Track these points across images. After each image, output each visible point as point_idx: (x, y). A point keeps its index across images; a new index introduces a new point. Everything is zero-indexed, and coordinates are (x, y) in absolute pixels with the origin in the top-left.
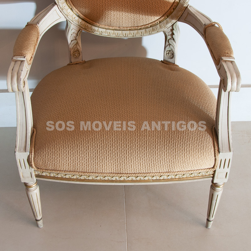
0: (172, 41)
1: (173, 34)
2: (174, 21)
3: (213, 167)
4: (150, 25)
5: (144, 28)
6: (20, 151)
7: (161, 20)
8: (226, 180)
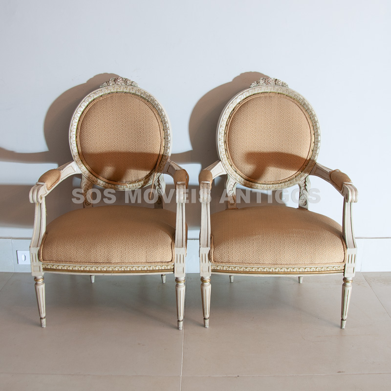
0: (305, 191)
1: (306, 185)
2: (306, 175)
3: (344, 261)
4: (288, 179)
5: (283, 182)
6: (203, 247)
7: (296, 175)
8: (354, 275)
